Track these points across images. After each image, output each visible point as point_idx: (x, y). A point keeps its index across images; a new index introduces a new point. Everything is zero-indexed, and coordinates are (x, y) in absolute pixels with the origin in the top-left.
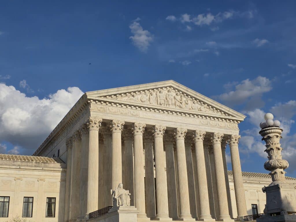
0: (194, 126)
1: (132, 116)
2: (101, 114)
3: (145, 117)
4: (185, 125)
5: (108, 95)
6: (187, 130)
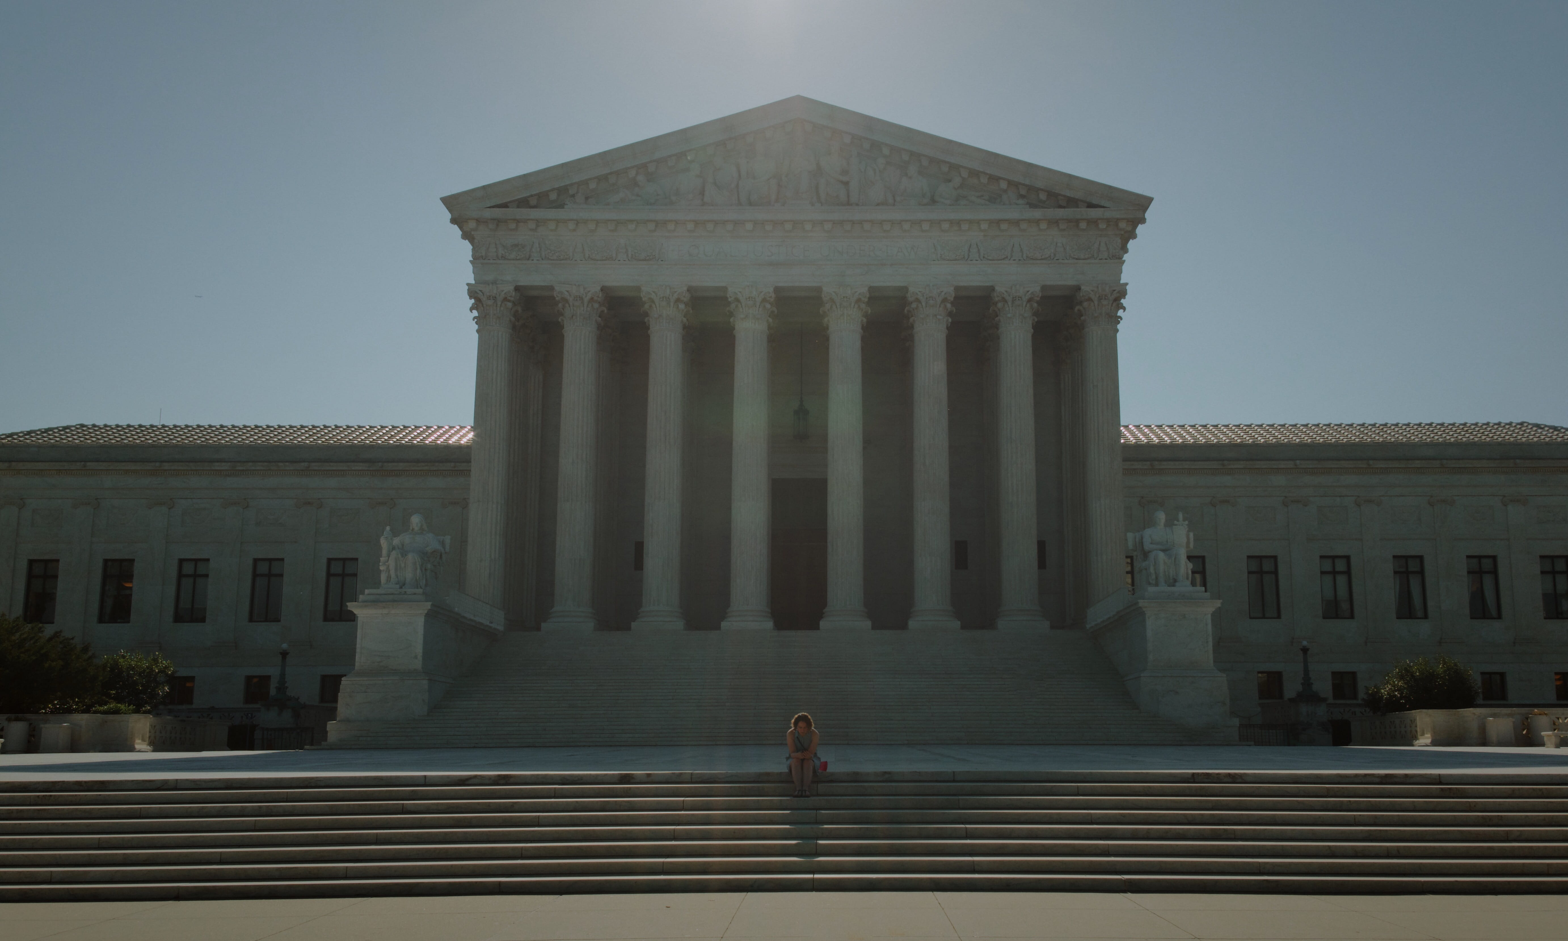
0: (901, 270)
1: (635, 261)
2: (513, 270)
3: (686, 259)
4: (858, 271)
5: (532, 196)
6: (867, 289)
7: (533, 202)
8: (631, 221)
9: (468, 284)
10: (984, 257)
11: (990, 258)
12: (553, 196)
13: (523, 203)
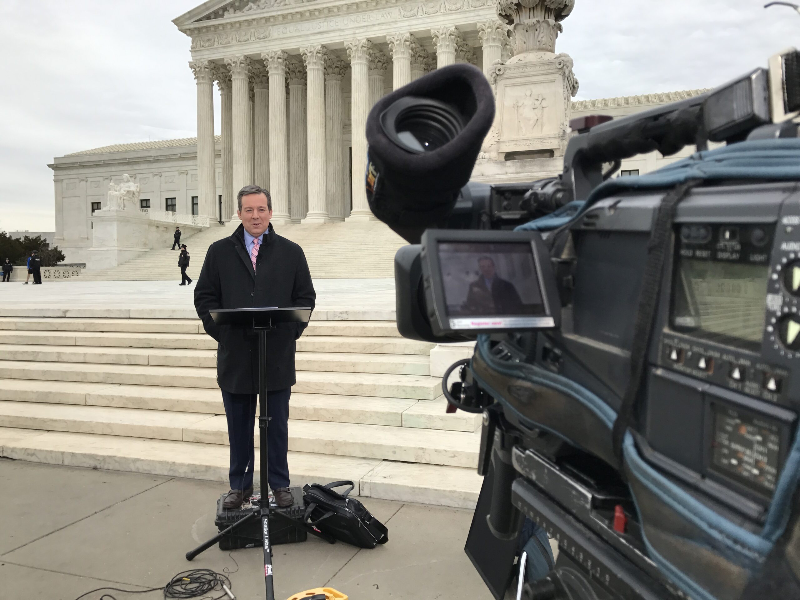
0: (384, 27)
1: (258, 40)
2: (207, 52)
3: (282, 36)
4: (362, 30)
5: (211, 13)
6: (366, 40)
7: (212, 17)
8: (254, 20)
9: (189, 62)
10: (426, 13)
11: (429, 13)
12: (221, 12)
13: (208, 18)
